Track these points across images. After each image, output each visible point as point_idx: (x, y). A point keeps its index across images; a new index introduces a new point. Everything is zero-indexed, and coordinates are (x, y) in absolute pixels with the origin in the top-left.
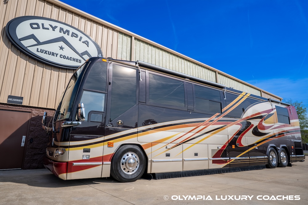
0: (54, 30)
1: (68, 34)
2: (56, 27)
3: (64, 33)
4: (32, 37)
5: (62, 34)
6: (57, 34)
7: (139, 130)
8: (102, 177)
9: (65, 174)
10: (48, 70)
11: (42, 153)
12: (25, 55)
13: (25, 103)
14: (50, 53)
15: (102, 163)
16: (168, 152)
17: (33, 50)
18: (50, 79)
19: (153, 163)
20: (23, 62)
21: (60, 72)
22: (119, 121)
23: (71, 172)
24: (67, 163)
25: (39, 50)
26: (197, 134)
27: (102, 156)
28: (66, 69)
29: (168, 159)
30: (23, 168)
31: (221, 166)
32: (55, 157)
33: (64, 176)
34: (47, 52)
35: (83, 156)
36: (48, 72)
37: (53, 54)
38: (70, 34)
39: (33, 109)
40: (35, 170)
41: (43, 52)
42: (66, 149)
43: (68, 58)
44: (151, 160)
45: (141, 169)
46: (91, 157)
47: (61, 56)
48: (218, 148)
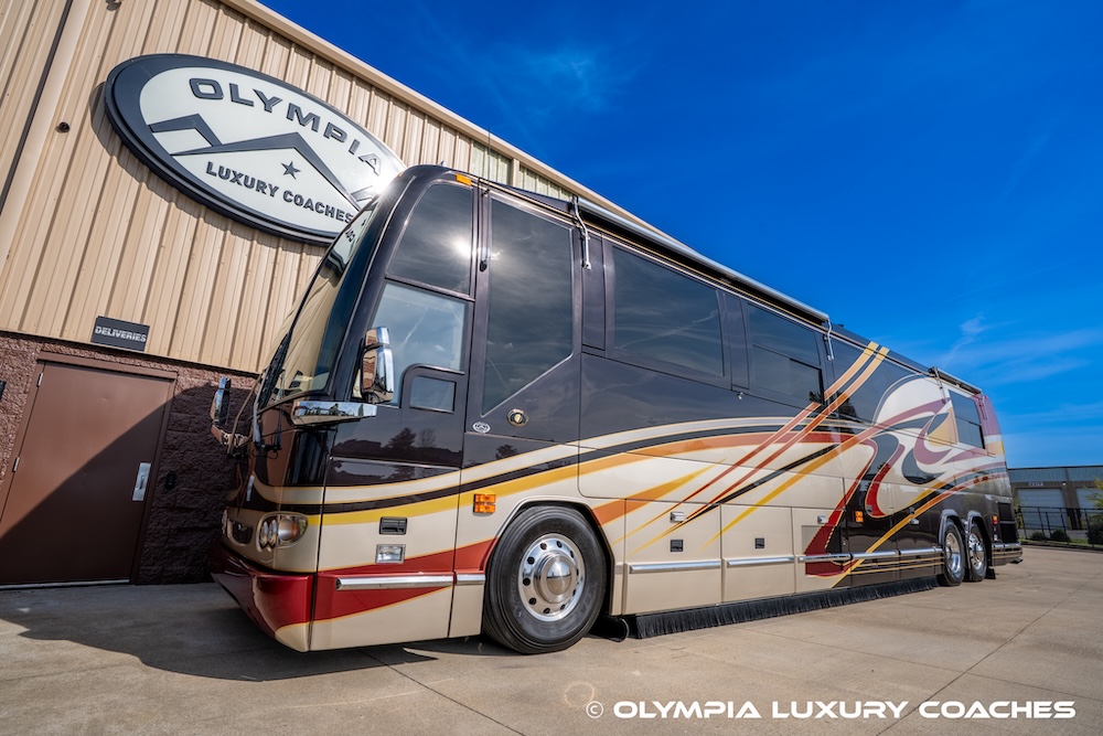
0: (268, 109)
1: (315, 129)
2: (276, 100)
3: (302, 122)
4: (195, 122)
5: (293, 126)
6: (277, 123)
7: (582, 451)
8: (451, 636)
9: (303, 627)
10: (240, 240)
11: (206, 525)
12: (165, 184)
13: (155, 346)
14: (250, 183)
15: (450, 579)
16: (676, 535)
17: (195, 167)
18: (247, 270)
19: (629, 576)
20: (158, 205)
21: (280, 249)
22: (515, 411)
23: (328, 615)
24: (314, 577)
25: (215, 169)
26: (761, 470)
27: (453, 548)
28: (302, 242)
29: (677, 560)
30: (137, 579)
31: (829, 583)
32: (259, 548)
33: (296, 635)
34: (242, 180)
35: (379, 548)
36: (241, 245)
37: (261, 186)
38: (322, 127)
39: (181, 369)
40: (179, 586)
41: (226, 177)
42: (311, 518)
43: (309, 205)
44: (625, 565)
45: (592, 601)
46: (408, 555)
47: (289, 197)
48: (819, 521)
